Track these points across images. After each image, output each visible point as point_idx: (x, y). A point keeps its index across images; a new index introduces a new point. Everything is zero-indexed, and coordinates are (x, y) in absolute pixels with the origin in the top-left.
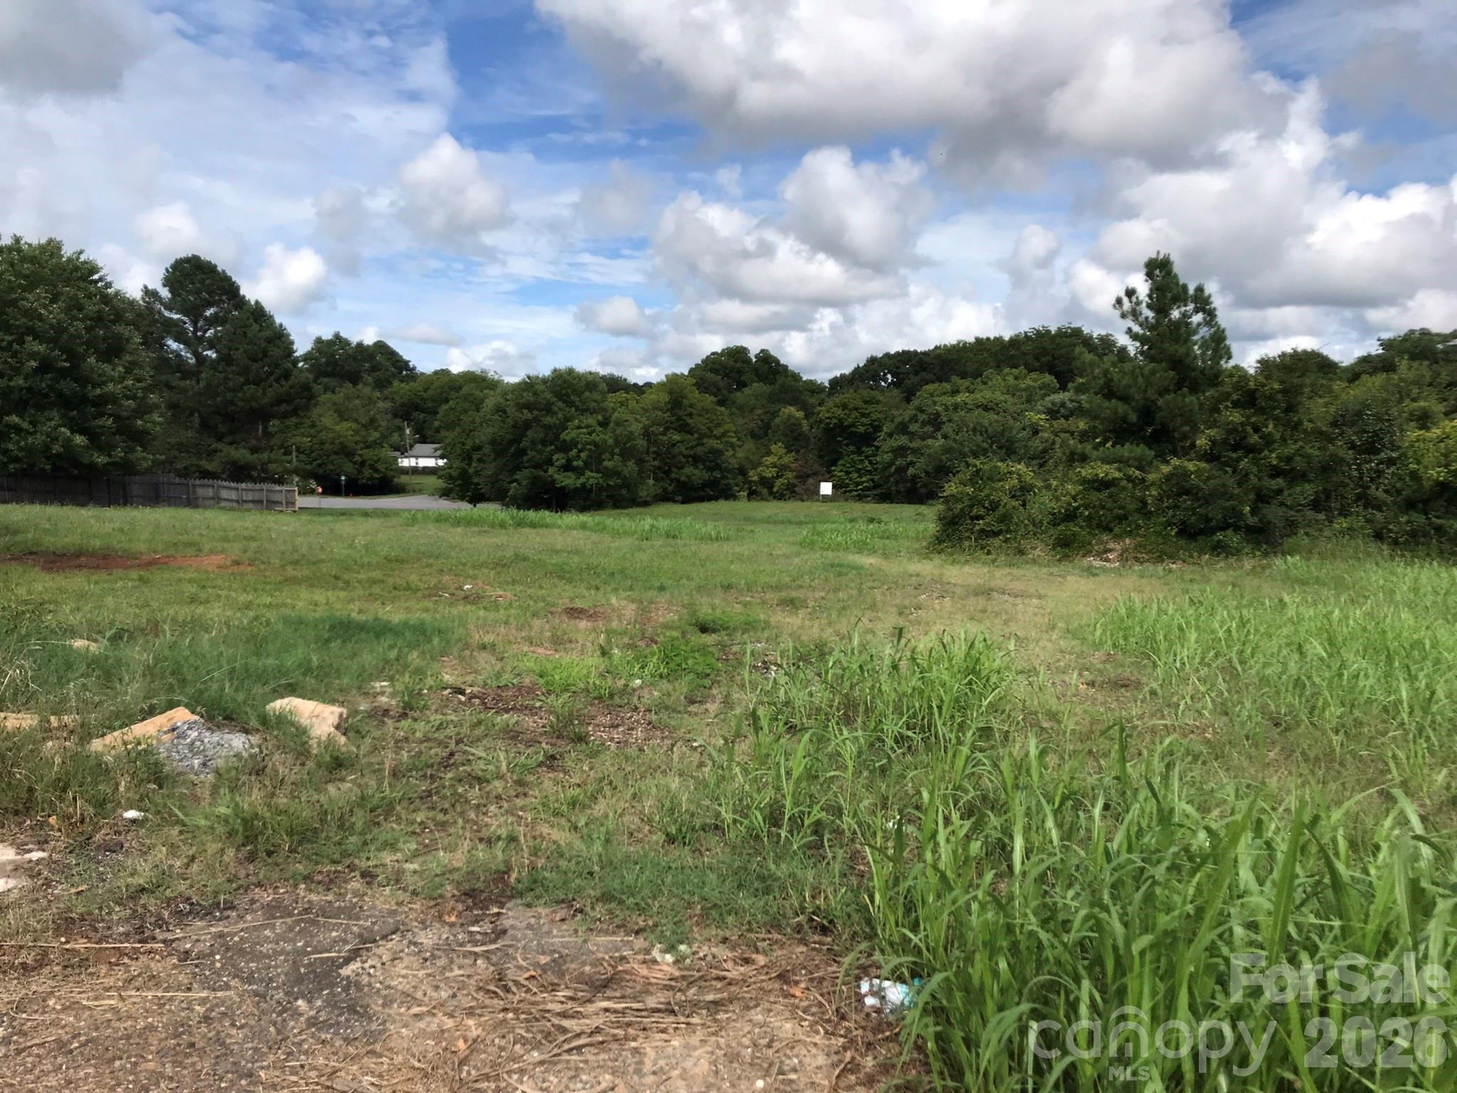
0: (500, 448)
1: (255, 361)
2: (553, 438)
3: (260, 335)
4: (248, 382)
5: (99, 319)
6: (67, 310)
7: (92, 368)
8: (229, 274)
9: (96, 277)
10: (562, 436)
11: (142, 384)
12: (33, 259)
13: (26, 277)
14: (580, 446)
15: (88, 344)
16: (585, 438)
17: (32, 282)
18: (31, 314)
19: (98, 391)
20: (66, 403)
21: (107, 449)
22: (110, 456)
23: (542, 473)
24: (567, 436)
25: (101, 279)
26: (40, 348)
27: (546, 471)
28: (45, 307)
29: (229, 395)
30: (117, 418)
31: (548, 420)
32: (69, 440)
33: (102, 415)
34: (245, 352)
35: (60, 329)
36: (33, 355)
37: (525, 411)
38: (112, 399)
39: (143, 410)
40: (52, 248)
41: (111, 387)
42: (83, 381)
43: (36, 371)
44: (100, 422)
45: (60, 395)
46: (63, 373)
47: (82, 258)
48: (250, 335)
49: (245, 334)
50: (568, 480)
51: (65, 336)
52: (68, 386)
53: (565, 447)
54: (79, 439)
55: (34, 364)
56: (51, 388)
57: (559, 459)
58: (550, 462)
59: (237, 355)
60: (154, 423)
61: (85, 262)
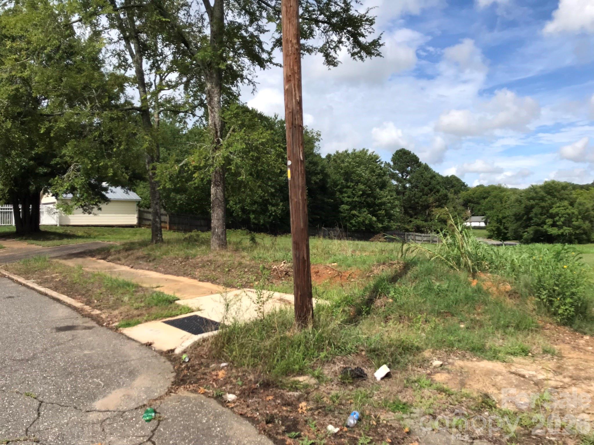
0: (518, 217)
1: (426, 186)
2: (546, 212)
3: (428, 176)
4: (423, 195)
5: (379, 175)
6: (370, 173)
7: (378, 194)
8: (415, 154)
9: (378, 160)
10: (551, 211)
11: (392, 198)
12: (359, 156)
13: (357, 163)
14: (560, 215)
15: (377, 185)
16: (563, 212)
17: (360, 164)
18: (360, 176)
19: (380, 201)
20: (369, 206)
21: (382, 222)
22: (382, 224)
23: (540, 228)
24: (553, 211)
25: (379, 161)
26: (363, 187)
27: (542, 227)
28: (363, 172)
29: (416, 200)
30: (386, 210)
31: (543, 204)
32: (371, 219)
33: (380, 210)
34: (423, 183)
35: (368, 180)
36: (360, 190)
37: (531, 201)
38: (384, 204)
39: (393, 207)
40: (364, 152)
41: (384, 199)
42: (375, 198)
43: (362, 195)
44: (380, 212)
45: (367, 203)
46: (369, 196)
47: (374, 154)
48: (424, 176)
49: (422, 176)
50: (554, 231)
51: (369, 182)
52: (370, 200)
53: (552, 216)
54: (374, 219)
55: (361, 193)
56: (365, 201)
57: (549, 221)
58: (544, 223)
59: (420, 185)
60: (397, 212)
61: (375, 156)
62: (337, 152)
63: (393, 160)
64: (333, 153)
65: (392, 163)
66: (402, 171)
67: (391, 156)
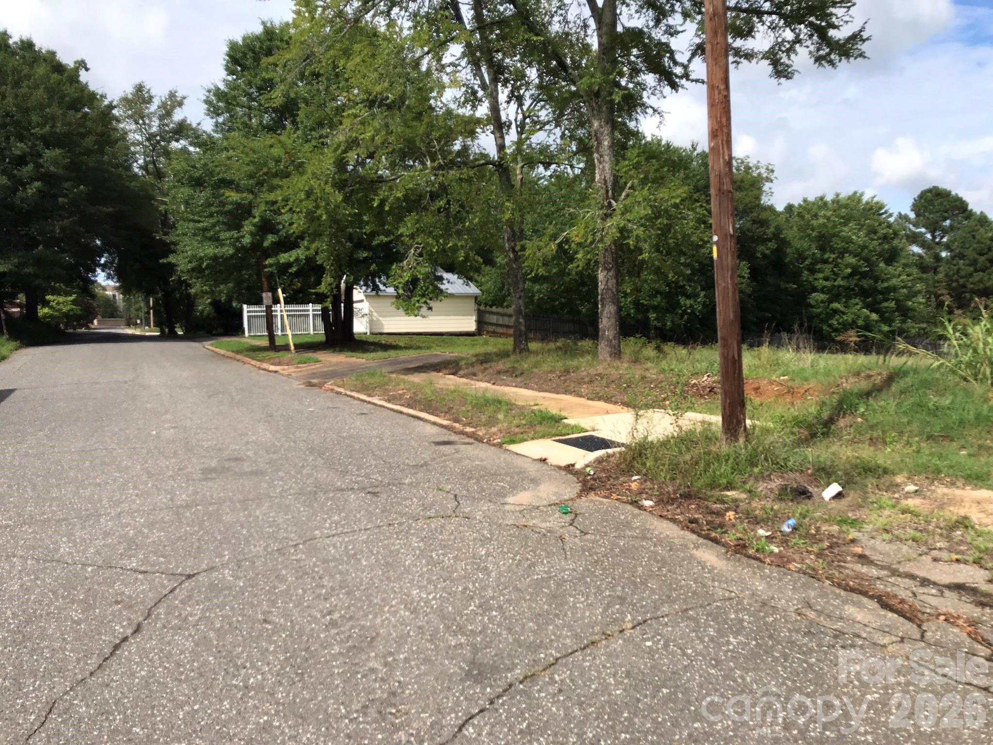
1: (982, 255)
3: (985, 236)
4: (976, 271)
5: (885, 238)
6: (867, 235)
7: (882, 271)
8: (960, 195)
9: (883, 211)
11: (911, 278)
12: (846, 206)
13: (842, 217)
15: (880, 255)
17: (847, 220)
18: (849, 241)
19: (885, 285)
20: (864, 293)
21: (888, 321)
22: (890, 326)
25: (886, 212)
26: (852, 260)
28: (854, 234)
29: (962, 281)
30: (897, 301)
32: (867, 317)
33: (887, 300)
34: (974, 249)
35: (865, 247)
36: (847, 266)
38: (894, 289)
39: (912, 295)
40: (855, 198)
41: (894, 281)
42: (876, 279)
43: (851, 275)
44: (886, 304)
45: (862, 288)
46: (864, 275)
47: (875, 200)
48: (978, 237)
49: (974, 237)
51: (866, 251)
52: (866, 283)
54: (874, 316)
55: (849, 270)
56: (856, 285)
59: (970, 253)
60: (920, 303)
61: (877, 203)
62: (805, 200)
63: (915, 207)
64: (797, 202)
65: (912, 215)
66: (933, 228)
67: (911, 202)
